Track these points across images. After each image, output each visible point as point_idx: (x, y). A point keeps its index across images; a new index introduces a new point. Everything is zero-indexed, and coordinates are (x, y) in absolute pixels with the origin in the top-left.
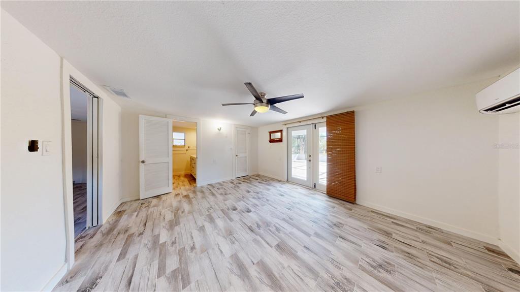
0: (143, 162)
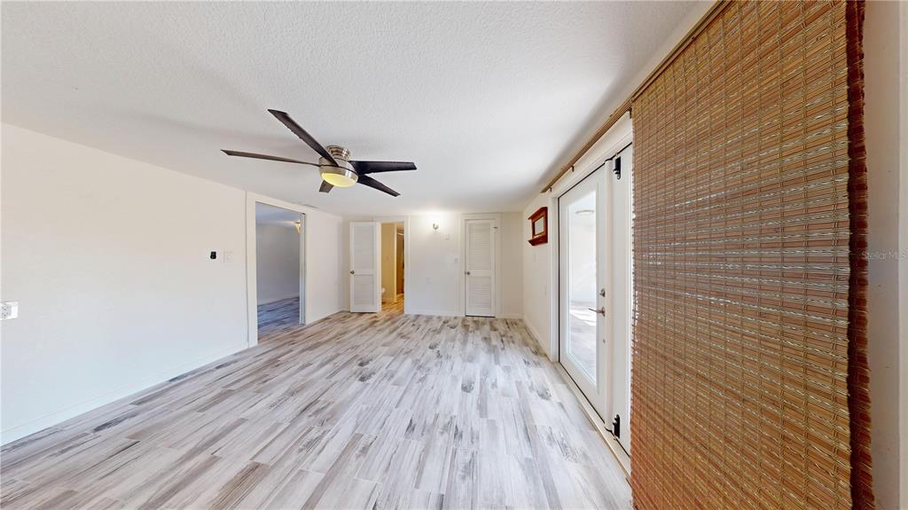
0: (353, 273)
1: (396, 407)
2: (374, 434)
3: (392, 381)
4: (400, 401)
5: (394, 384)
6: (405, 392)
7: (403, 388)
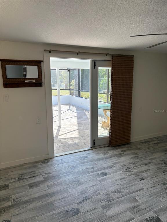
1: (144, 189)
2: (159, 186)
3: (137, 204)
4: (140, 190)
5: (137, 201)
6: (133, 192)
7: (133, 195)
